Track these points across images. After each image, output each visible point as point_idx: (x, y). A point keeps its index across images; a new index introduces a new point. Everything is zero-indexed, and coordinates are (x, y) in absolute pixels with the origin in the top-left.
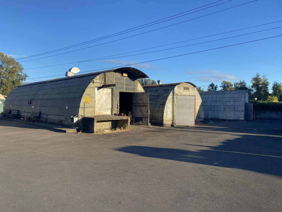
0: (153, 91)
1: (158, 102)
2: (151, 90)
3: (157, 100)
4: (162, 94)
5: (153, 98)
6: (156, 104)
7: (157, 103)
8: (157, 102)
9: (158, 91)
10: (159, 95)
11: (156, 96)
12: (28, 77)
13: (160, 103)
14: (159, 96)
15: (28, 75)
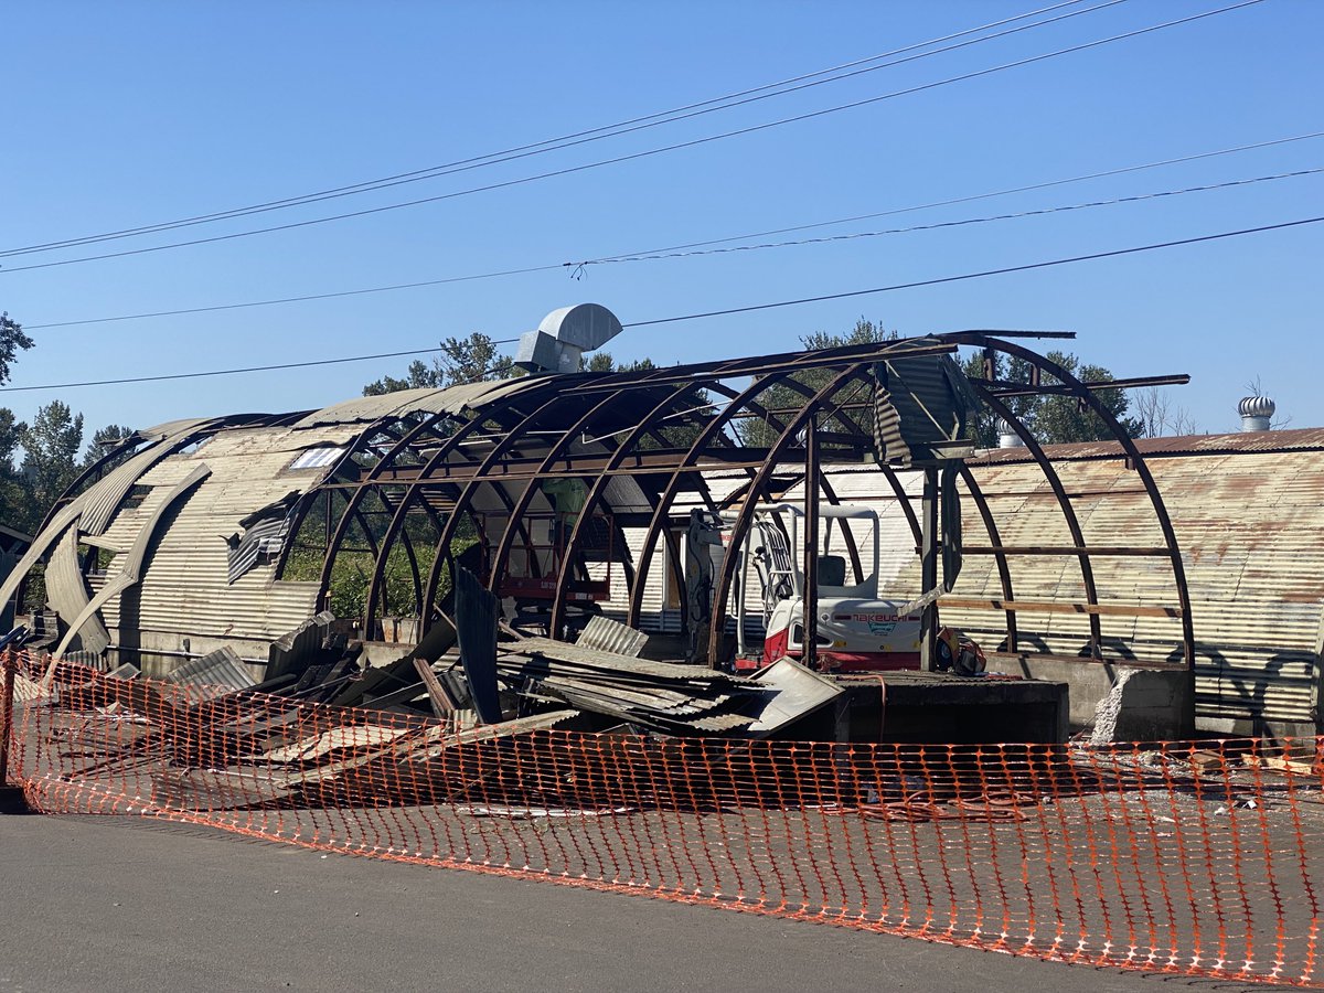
0: (1211, 485)
1: (1267, 575)
2: (1191, 475)
3: (1257, 561)
4: (1300, 511)
5: (1215, 544)
6: (1251, 591)
7: (1257, 583)
8: (1255, 574)
9: (1258, 489)
10: (1273, 519)
11: (1242, 527)
12: (26, 343)
13: (1283, 584)
14: (1267, 526)
15: (27, 334)
